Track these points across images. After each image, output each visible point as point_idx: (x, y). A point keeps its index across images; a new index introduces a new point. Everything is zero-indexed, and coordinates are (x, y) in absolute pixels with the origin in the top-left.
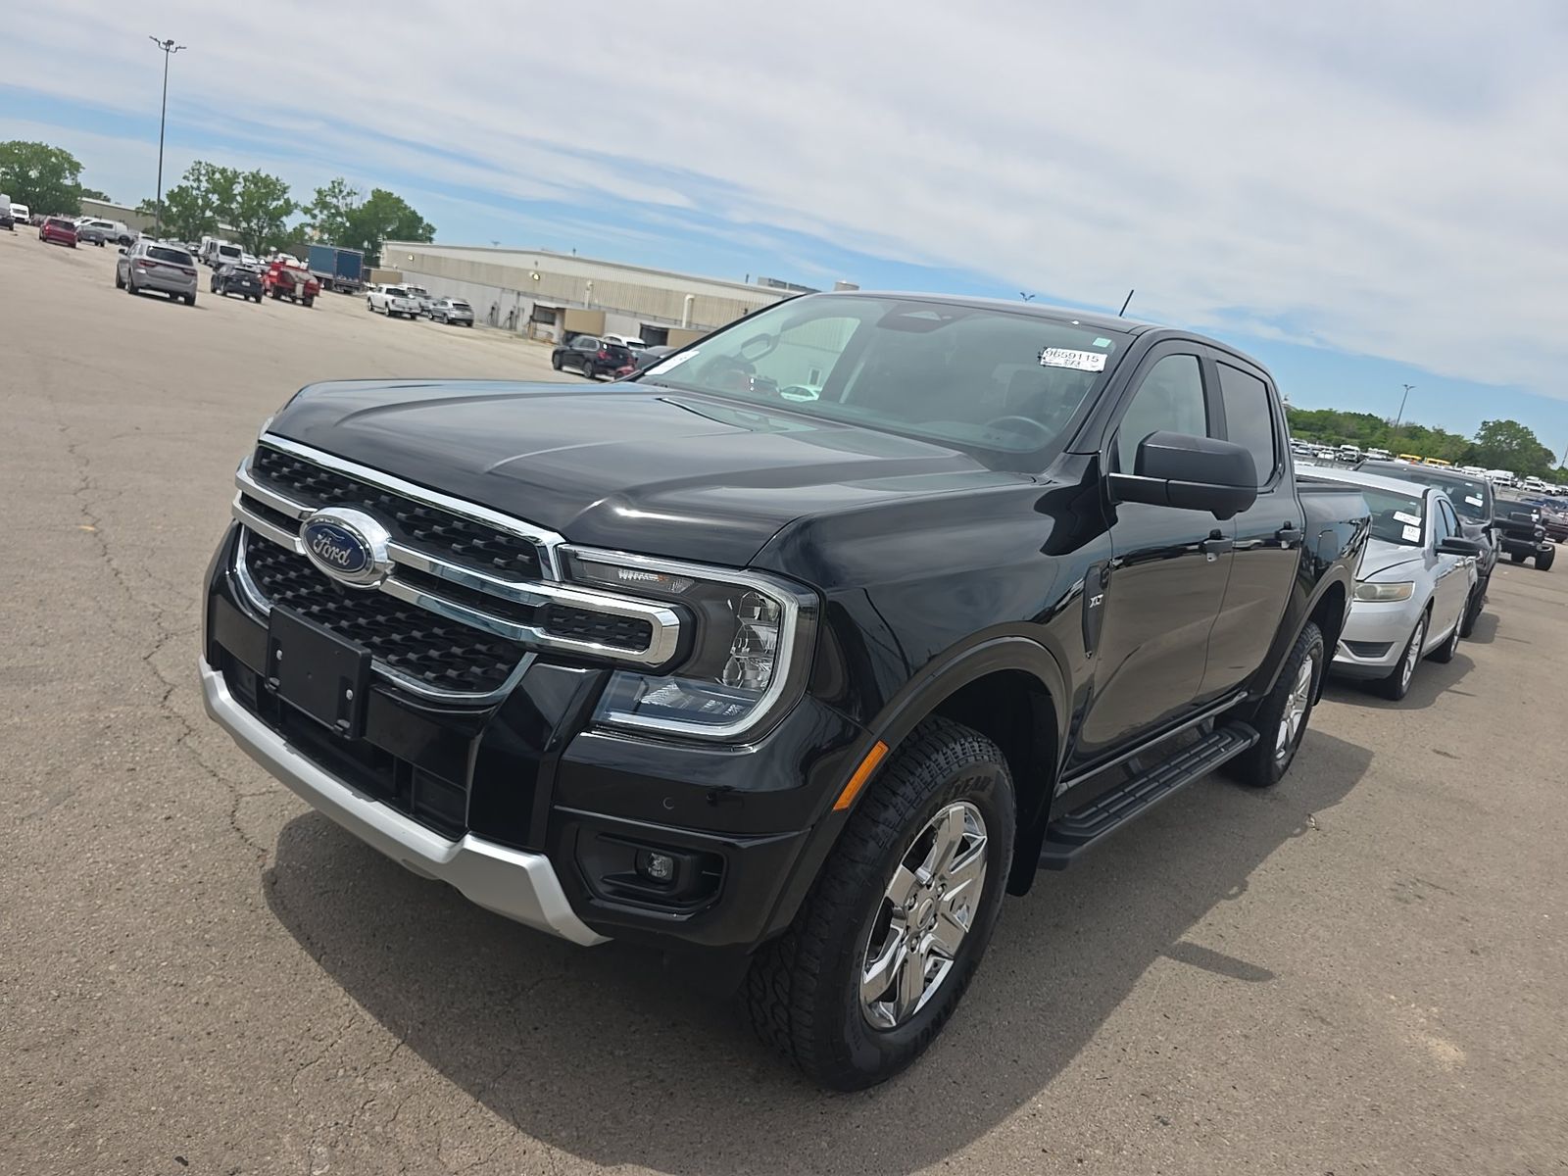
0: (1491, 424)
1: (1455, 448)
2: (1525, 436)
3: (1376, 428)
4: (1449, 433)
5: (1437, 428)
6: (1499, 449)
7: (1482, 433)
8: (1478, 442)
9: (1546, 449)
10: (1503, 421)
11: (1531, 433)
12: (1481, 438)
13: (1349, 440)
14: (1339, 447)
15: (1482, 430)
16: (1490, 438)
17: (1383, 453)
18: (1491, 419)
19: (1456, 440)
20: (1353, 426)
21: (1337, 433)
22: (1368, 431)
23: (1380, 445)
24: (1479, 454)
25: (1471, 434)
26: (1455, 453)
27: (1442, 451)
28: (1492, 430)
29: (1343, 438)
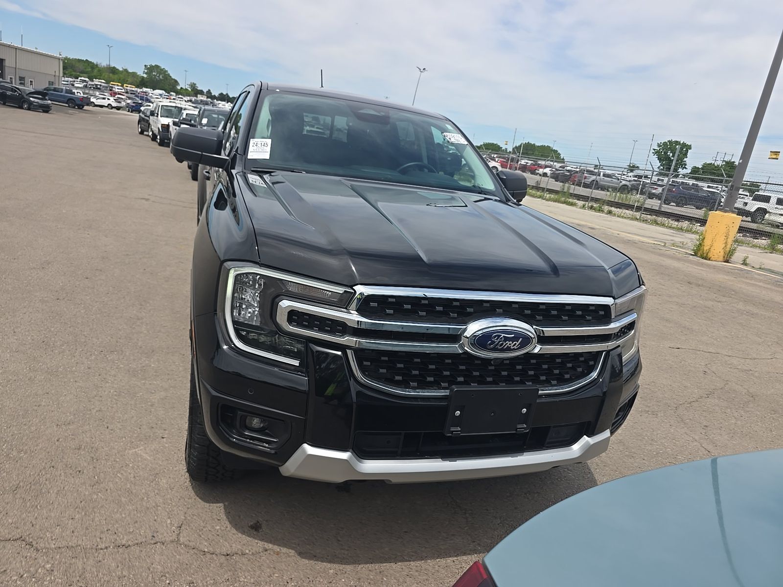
0: (149, 66)
1: (135, 79)
2: (163, 72)
3: (94, 68)
4: (130, 71)
5: (124, 68)
6: (155, 80)
7: (146, 71)
8: (145, 76)
9: (174, 79)
10: (154, 65)
11: (167, 71)
12: (146, 73)
13: (81, 75)
14: (78, 79)
15: (145, 69)
16: (150, 73)
17: (101, 82)
18: (148, 64)
19: (134, 74)
20: (81, 67)
21: (75, 71)
22: (90, 69)
23: (99, 77)
24: (147, 82)
25: (141, 72)
26: (136, 81)
27: (130, 80)
28: (150, 69)
29: (78, 74)
